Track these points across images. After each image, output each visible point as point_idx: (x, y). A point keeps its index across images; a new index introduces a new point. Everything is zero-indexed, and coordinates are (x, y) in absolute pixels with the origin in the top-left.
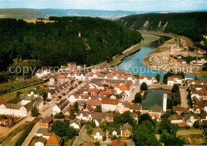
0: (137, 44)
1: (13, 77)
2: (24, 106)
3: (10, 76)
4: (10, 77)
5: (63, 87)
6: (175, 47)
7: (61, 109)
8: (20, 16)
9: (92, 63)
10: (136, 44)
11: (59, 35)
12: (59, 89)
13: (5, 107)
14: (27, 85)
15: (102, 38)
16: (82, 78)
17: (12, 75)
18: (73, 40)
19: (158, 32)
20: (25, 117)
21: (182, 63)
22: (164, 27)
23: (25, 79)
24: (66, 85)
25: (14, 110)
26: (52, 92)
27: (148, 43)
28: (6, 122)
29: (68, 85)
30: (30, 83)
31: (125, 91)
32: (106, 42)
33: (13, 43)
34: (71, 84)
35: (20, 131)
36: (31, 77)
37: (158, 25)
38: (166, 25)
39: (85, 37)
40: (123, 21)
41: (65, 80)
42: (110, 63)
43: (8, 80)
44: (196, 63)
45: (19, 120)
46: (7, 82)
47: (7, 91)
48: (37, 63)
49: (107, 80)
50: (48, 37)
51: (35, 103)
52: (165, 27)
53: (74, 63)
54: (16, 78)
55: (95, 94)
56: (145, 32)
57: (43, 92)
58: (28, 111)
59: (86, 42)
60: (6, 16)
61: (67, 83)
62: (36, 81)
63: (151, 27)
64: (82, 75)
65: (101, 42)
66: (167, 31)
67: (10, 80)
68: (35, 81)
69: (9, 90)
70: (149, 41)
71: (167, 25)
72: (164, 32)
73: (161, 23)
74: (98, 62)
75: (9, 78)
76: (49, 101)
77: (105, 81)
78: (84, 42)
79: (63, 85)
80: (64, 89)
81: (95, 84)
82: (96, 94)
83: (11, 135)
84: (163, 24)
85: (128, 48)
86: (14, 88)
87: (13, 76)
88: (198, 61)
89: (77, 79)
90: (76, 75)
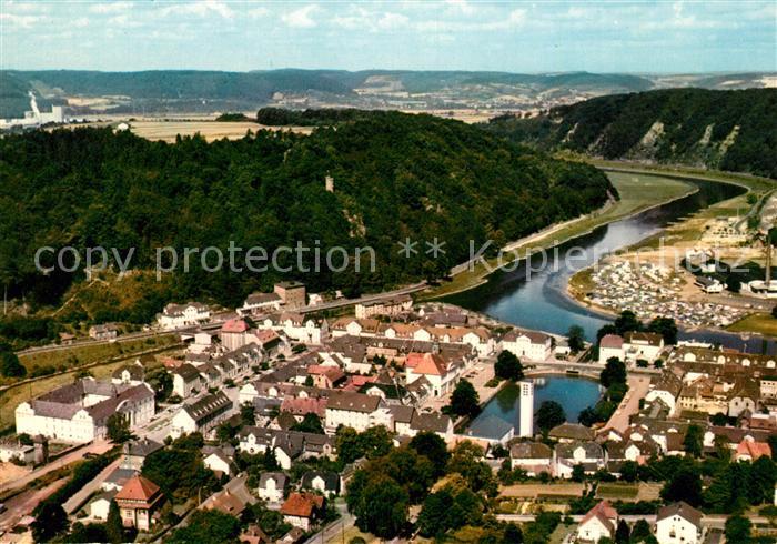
0: (583, 217)
1: (78, 327)
2: (87, 409)
3: (68, 322)
4: (69, 326)
5: (231, 361)
6: (726, 230)
7: (200, 423)
8: (170, 100)
9: (369, 285)
10: (578, 217)
11: (253, 184)
12: (217, 367)
13: (32, 411)
14: (122, 352)
15: (424, 195)
16: (310, 336)
17: (77, 319)
18: (301, 204)
19: (698, 169)
20: (89, 444)
21: (708, 290)
22: (723, 149)
23: (118, 335)
24: (245, 354)
25: (58, 420)
26: (190, 375)
27: (634, 211)
28: (26, 453)
29: (254, 355)
30: (133, 348)
31: (428, 377)
32: (439, 210)
33: (85, 214)
34: (263, 353)
35: (61, 477)
36: (139, 330)
37: (701, 137)
38: (730, 140)
39: (349, 193)
40: (559, 122)
41: (244, 338)
42: (438, 284)
43: (61, 334)
44: (762, 291)
45: (68, 449)
46: (58, 343)
47: (54, 370)
48: (166, 282)
49: (389, 344)
50: (213, 193)
51: (125, 404)
52: (729, 148)
53: (297, 283)
54: (87, 329)
55: (327, 384)
56: (647, 168)
57: (156, 370)
58: (97, 424)
59: (350, 208)
60: (112, 103)
61: (248, 348)
62: (154, 343)
63: (674, 147)
64: (310, 323)
65: (419, 208)
66: (733, 162)
67: (71, 337)
68: (150, 342)
69: (60, 369)
70: (642, 202)
71: (737, 139)
72: (723, 169)
73: (713, 132)
74: (393, 281)
75: (65, 331)
76: (175, 403)
77: (381, 345)
78: (345, 211)
79: (235, 355)
80: (237, 367)
81: (339, 355)
82: (330, 385)
83: (35, 485)
84: (719, 135)
85: (535, 230)
86: (77, 361)
87: (81, 324)
88: (772, 282)
89: (289, 339)
90: (289, 323)
